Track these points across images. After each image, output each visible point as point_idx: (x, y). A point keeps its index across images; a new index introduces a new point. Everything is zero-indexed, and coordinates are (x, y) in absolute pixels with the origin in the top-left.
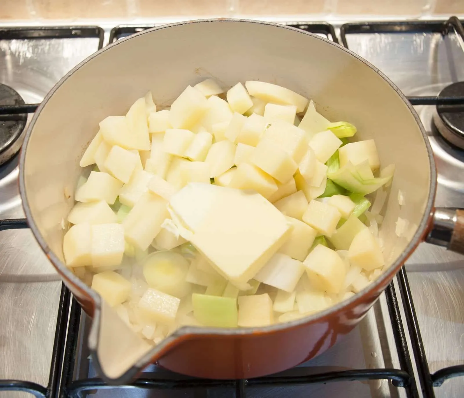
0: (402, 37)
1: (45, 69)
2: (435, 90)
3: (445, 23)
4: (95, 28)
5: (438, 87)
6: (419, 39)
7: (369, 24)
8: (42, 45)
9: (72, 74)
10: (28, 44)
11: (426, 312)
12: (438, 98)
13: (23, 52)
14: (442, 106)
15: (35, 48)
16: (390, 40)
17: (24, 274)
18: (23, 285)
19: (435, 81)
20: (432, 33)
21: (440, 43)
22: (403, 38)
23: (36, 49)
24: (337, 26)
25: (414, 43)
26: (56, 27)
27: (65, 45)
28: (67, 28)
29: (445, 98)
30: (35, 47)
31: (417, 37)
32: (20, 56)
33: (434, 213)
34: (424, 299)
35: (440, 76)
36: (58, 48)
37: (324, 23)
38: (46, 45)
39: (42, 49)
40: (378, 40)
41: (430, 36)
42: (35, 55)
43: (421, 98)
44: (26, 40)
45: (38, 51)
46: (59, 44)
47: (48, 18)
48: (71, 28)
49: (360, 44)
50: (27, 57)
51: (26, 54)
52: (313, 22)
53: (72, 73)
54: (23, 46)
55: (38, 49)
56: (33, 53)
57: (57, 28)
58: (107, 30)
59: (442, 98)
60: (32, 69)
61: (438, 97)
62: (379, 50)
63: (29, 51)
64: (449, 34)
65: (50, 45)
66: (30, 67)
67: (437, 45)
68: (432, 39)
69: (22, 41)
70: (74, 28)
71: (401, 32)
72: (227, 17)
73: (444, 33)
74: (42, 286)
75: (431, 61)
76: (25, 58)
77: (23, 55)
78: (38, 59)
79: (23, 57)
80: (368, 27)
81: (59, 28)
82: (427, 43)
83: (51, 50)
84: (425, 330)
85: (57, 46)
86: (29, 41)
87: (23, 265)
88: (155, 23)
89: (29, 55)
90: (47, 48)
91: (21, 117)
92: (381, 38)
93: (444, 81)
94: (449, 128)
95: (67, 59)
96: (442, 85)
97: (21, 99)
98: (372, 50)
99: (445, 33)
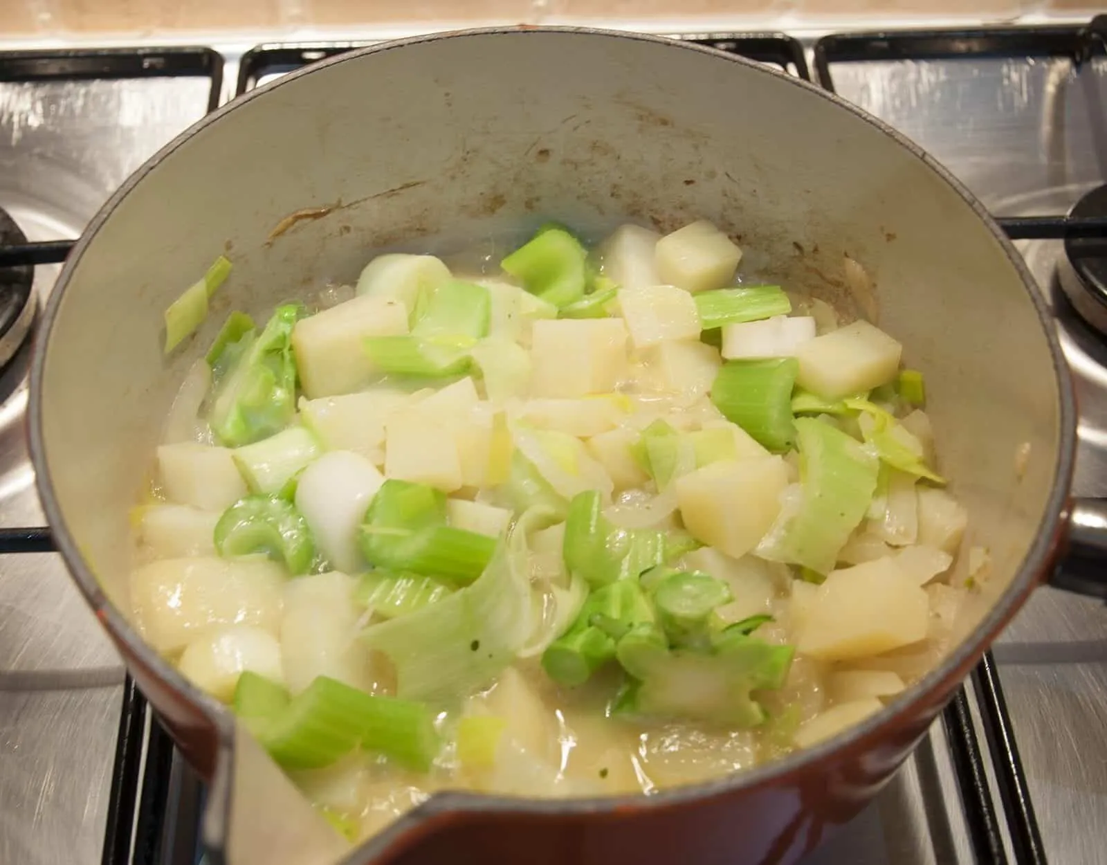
0: (974, 70)
1: (75, 155)
2: (1060, 200)
3: (1081, 32)
4: (200, 51)
5: (1066, 194)
6: (1015, 73)
7: (888, 35)
8: (69, 94)
9: (159, 163)
10: (33, 95)
11: (1051, 769)
12: (1067, 220)
13: (21, 114)
14: (1080, 241)
15: (51, 104)
16: (943, 77)
17: (24, 669)
18: (22, 698)
19: (1058, 178)
20: (1049, 58)
21: (1071, 81)
22: (976, 72)
23: (53, 107)
24: (809, 42)
25: (1006, 82)
26: (103, 49)
27: (125, 96)
28: (132, 52)
29: (1087, 220)
30: (50, 101)
31: (1013, 68)
32: (13, 123)
33: (1070, 513)
34: (1043, 734)
35: (1070, 166)
36: (108, 101)
37: (778, 36)
38: (77, 95)
39: (66, 107)
40: (912, 76)
41: (1044, 65)
42: (50, 121)
43: (1024, 222)
44: (27, 85)
45: (57, 110)
46: (110, 93)
47: (80, 27)
48: (140, 52)
49: (865, 88)
50: (30, 127)
51: (27, 119)
52: (747, 33)
53: (157, 161)
54: (21, 98)
55: (58, 106)
56: (46, 115)
57: (105, 53)
58: (232, 57)
59: (1077, 220)
60: (42, 156)
61: (1068, 218)
62: (914, 103)
63: (35, 112)
64: (1093, 60)
65: (86, 95)
66: (37, 150)
67: (1062, 88)
68: (1049, 70)
69: (17, 88)
70: (148, 51)
71: (968, 55)
72: (530, 21)
73: (1078, 58)
74: (69, 701)
75: (1046, 128)
76: (25, 129)
77: (20, 121)
78: (59, 131)
79: (20, 128)
80: (885, 44)
81: (112, 53)
82: (1037, 82)
83: (91, 106)
84: (1049, 814)
85: (103, 98)
86: (35, 87)
87: (23, 647)
88: (353, 39)
89: (35, 122)
90: (80, 102)
91: (19, 274)
92: (919, 73)
93: (1081, 178)
94: (1098, 297)
95: (130, 129)
96: (1076, 189)
97: (16, 231)
98: (897, 103)
99: (1082, 57)
